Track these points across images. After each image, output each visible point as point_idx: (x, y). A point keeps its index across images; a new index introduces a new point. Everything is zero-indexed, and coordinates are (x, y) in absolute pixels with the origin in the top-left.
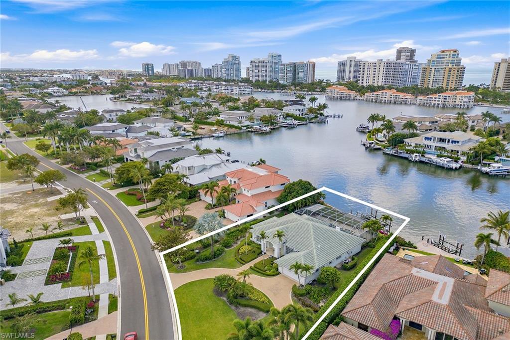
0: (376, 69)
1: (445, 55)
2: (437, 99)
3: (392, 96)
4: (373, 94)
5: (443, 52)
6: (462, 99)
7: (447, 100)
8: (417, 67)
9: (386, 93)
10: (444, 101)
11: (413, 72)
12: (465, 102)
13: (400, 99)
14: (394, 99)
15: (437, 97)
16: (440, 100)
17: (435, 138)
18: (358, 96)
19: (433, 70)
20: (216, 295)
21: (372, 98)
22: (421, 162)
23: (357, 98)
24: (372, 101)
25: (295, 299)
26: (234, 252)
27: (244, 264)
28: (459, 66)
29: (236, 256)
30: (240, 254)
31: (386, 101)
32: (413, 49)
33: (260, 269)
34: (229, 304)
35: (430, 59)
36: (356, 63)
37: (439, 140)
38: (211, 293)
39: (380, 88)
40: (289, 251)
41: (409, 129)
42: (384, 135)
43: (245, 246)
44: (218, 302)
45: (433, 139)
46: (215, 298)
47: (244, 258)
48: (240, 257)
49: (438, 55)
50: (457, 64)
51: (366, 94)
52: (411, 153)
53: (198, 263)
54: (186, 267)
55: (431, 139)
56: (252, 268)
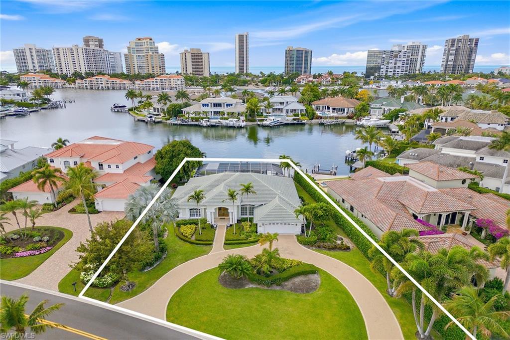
0: (75, 55)
1: (142, 43)
2: (155, 83)
3: (109, 82)
4: (86, 81)
5: (139, 40)
6: (176, 82)
7: (164, 83)
8: (113, 56)
9: (101, 79)
10: (162, 85)
11: (110, 61)
12: (179, 84)
13: (117, 85)
14: (112, 85)
15: (155, 81)
16: (158, 83)
17: (211, 104)
18: (67, 84)
19: (135, 57)
20: (235, 288)
21: (86, 85)
22: (212, 126)
23: (67, 86)
24: (87, 89)
25: (314, 248)
26: (177, 239)
27: (211, 244)
28: (158, 53)
29: (187, 241)
30: (189, 237)
31: (104, 87)
32: (100, 38)
33: (239, 240)
34: (266, 288)
35: (129, 46)
36: (38, 51)
37: (216, 105)
38: (225, 290)
39: (90, 75)
40: (247, 210)
41: (182, 99)
42: (154, 109)
43: (183, 227)
44: (250, 293)
45: (210, 105)
46: (239, 292)
47: (204, 238)
48: (196, 240)
49: (135, 43)
50: (156, 52)
51: (77, 81)
52: (197, 120)
53: (146, 271)
54: (137, 283)
55: (208, 105)
56: (229, 243)
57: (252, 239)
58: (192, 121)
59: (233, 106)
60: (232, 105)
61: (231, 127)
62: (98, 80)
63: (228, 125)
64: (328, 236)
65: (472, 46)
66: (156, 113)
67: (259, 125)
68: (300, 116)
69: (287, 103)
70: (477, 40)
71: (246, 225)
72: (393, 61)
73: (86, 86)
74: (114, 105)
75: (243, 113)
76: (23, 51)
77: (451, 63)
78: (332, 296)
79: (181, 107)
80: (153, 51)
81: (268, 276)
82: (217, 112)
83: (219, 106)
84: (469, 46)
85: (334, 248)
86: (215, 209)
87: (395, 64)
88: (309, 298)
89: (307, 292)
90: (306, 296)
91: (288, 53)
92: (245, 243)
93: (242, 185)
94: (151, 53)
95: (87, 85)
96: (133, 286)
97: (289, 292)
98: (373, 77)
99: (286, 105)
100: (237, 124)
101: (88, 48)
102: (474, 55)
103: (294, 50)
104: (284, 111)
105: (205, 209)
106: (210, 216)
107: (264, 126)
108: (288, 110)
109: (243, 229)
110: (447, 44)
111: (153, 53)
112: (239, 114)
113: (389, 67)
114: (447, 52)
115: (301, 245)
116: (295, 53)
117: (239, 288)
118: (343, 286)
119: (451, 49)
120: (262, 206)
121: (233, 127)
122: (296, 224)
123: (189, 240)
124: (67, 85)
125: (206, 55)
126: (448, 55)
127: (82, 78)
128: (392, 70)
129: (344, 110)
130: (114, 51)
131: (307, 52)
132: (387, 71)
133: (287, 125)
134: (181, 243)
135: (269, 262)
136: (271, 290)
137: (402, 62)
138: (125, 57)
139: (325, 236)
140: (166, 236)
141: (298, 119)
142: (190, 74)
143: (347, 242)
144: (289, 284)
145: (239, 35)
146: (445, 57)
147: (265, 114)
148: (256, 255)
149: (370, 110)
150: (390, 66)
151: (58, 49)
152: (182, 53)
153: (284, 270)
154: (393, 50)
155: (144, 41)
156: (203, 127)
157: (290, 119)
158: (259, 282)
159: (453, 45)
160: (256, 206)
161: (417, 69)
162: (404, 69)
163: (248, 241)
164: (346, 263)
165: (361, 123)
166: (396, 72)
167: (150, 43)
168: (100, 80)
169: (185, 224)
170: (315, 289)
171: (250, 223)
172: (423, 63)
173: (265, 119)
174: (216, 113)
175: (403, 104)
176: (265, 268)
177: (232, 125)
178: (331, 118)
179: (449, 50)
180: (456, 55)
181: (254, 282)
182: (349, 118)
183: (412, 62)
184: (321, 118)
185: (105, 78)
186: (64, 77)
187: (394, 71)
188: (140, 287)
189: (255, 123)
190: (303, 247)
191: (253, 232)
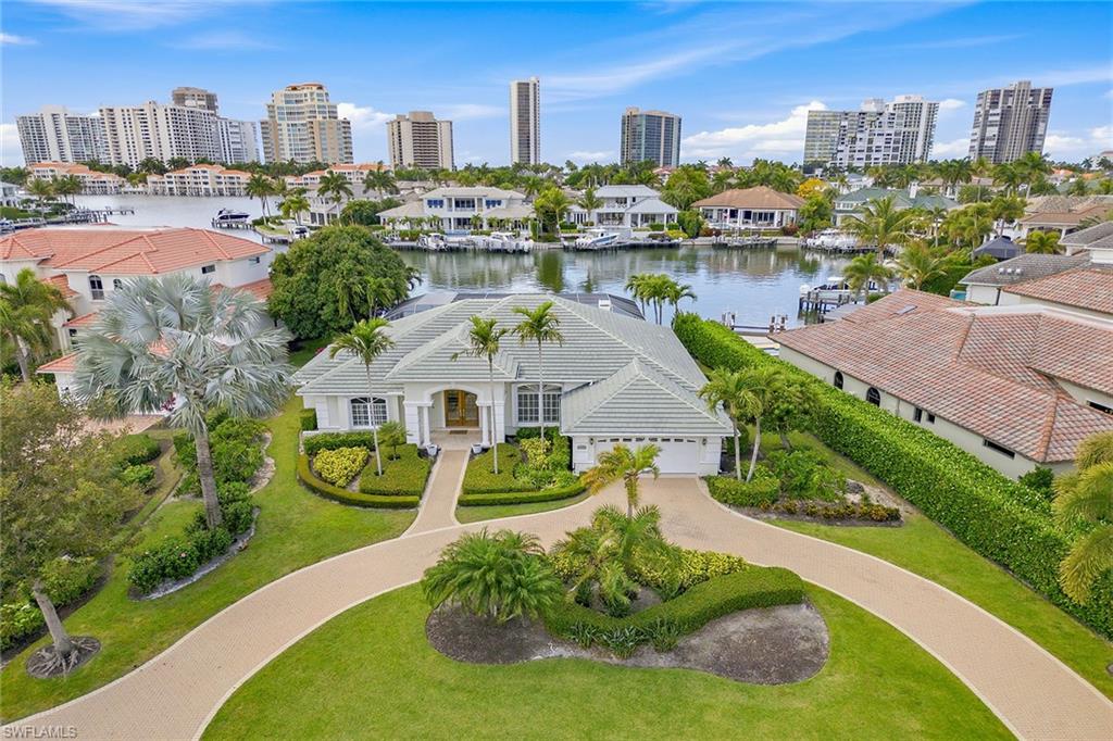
0: (149, 124)
1: (300, 95)
3: (222, 180)
4: (170, 177)
5: (294, 89)
8: (236, 130)
9: (205, 172)
11: (231, 140)
14: (229, 185)
17: (450, 200)
18: (128, 185)
19: (284, 127)
20: (491, 659)
21: (170, 186)
22: (451, 250)
23: (126, 190)
24: (172, 194)
25: (774, 517)
26: (300, 490)
27: (414, 505)
28: (336, 118)
29: (332, 497)
30: (341, 482)
31: (211, 191)
32: (209, 92)
33: (511, 490)
34: (615, 660)
35: (270, 103)
36: (71, 121)
37: (460, 203)
38: (452, 671)
39: (180, 164)
40: (537, 405)
41: (380, 190)
42: (313, 215)
43: (324, 454)
44: (550, 683)
45: (445, 202)
46: (503, 678)
47: (390, 486)
48: (363, 491)
49: (286, 95)
50: (332, 115)
51: (150, 179)
52: (414, 237)
53: (155, 596)
54: (108, 642)
55: (441, 202)
56: (473, 501)
57: (554, 488)
58: (403, 240)
59: (503, 205)
60: (499, 203)
61: (498, 252)
62: (197, 175)
63: (491, 247)
64: (816, 477)
65: (1038, 106)
66: (317, 224)
67: (566, 249)
68: (666, 229)
69: (634, 200)
70: (1049, 93)
71: (536, 449)
72: (865, 136)
73: (171, 189)
74: (221, 212)
75: (527, 220)
76: (38, 121)
77: (991, 144)
78: (893, 694)
79: (375, 208)
80: (325, 112)
81: (620, 612)
82: (465, 219)
83: (469, 206)
84: (1030, 106)
85: (845, 516)
86: (434, 396)
87: (870, 141)
88: (797, 704)
89: (787, 676)
90: (783, 694)
91: (629, 122)
92: (530, 501)
93: (518, 311)
94: (320, 118)
95: (173, 186)
96: (83, 653)
97: (712, 676)
98: (821, 170)
99: (632, 206)
100: (512, 245)
101: (178, 107)
102: (1042, 125)
103: (641, 116)
104: (628, 219)
105: (401, 399)
106: (417, 421)
107: (579, 251)
108: (637, 215)
109: (524, 459)
110: (981, 102)
111: (325, 118)
112: (517, 225)
113: (857, 149)
114: (981, 119)
115: (723, 506)
116: (644, 122)
117: (507, 660)
118: (925, 652)
119: (991, 112)
120: (586, 389)
121: (502, 252)
122: (704, 441)
123: (341, 493)
124: (128, 187)
125: (445, 127)
126: (985, 127)
127: (161, 171)
128: (863, 155)
129: (772, 215)
130: (240, 119)
131: (669, 120)
132: (851, 157)
133: (634, 247)
134: (311, 500)
135: (624, 556)
136: (637, 667)
137: (885, 137)
138: (263, 128)
139: (806, 478)
140: (266, 481)
141: (663, 236)
142: (409, 165)
143: (881, 498)
144: (705, 643)
145: (519, 84)
146: (978, 130)
147: (580, 226)
148: (573, 530)
149: (835, 217)
150: (859, 145)
151: (111, 110)
152: (392, 123)
153: (682, 589)
154: (864, 111)
155: (305, 91)
156: (426, 251)
157: (642, 235)
158: (588, 638)
159: (994, 104)
160: (566, 389)
161: (918, 154)
162: (891, 153)
163: (541, 493)
164: (905, 566)
165: (818, 242)
166: (873, 161)
167: (318, 95)
168: (201, 174)
169: (332, 447)
170: (816, 667)
171: (548, 443)
172: (930, 143)
173: (582, 235)
174: (462, 222)
175: (914, 201)
176: (611, 578)
177: (500, 247)
178: (741, 233)
179: (987, 114)
180: (1002, 125)
181: (566, 636)
182: (786, 232)
183: (908, 140)
184: (718, 233)
185: (212, 172)
186: (124, 172)
187: (868, 157)
188: (111, 657)
189: (557, 245)
190: (735, 513)
191: (557, 465)
